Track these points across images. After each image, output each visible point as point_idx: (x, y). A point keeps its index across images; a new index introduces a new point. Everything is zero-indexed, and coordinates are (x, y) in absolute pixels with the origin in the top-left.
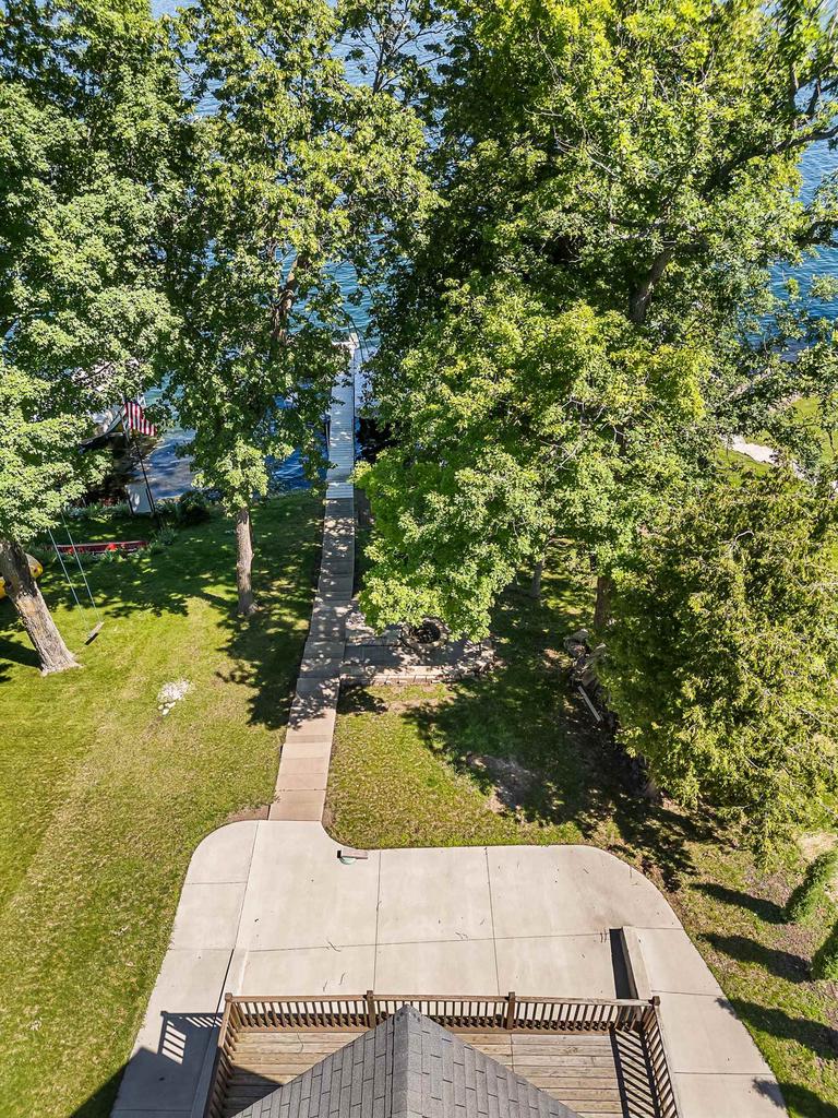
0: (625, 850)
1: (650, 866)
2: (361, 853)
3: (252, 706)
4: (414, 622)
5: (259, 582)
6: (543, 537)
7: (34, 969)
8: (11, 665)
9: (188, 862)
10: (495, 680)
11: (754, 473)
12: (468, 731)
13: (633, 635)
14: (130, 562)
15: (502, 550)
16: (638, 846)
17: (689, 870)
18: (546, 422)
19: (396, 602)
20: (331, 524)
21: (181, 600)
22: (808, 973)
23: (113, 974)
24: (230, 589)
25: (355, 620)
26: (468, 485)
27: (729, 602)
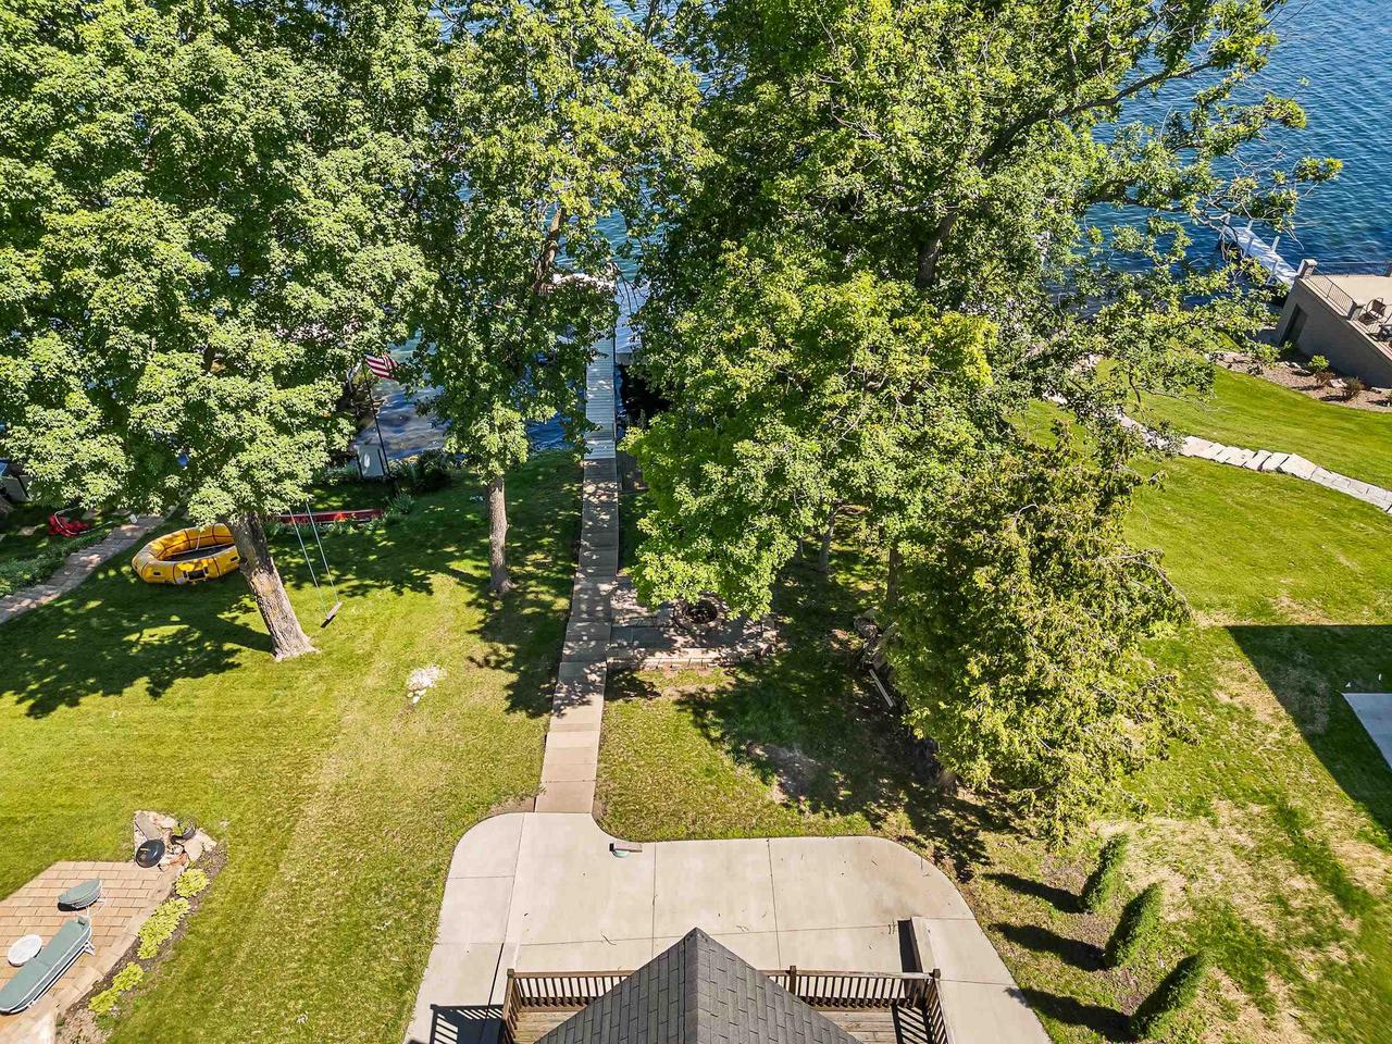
0: (915, 841)
1: (942, 857)
2: (634, 845)
3: (511, 692)
4: (690, 599)
5: (512, 556)
6: (827, 508)
7: (294, 965)
8: (239, 650)
9: (451, 856)
10: (778, 663)
11: (1037, 445)
12: (748, 718)
13: (921, 611)
14: (362, 534)
15: (783, 523)
16: (931, 836)
17: (983, 860)
18: (827, 392)
19: (672, 578)
20: (590, 489)
21: (424, 577)
22: (1102, 960)
23: (378, 968)
24: (480, 564)
25: (621, 599)
26: (747, 457)
27: (1013, 577)
